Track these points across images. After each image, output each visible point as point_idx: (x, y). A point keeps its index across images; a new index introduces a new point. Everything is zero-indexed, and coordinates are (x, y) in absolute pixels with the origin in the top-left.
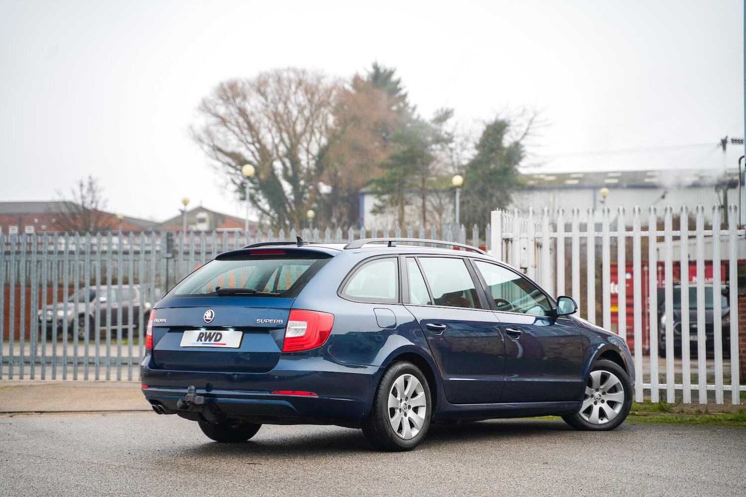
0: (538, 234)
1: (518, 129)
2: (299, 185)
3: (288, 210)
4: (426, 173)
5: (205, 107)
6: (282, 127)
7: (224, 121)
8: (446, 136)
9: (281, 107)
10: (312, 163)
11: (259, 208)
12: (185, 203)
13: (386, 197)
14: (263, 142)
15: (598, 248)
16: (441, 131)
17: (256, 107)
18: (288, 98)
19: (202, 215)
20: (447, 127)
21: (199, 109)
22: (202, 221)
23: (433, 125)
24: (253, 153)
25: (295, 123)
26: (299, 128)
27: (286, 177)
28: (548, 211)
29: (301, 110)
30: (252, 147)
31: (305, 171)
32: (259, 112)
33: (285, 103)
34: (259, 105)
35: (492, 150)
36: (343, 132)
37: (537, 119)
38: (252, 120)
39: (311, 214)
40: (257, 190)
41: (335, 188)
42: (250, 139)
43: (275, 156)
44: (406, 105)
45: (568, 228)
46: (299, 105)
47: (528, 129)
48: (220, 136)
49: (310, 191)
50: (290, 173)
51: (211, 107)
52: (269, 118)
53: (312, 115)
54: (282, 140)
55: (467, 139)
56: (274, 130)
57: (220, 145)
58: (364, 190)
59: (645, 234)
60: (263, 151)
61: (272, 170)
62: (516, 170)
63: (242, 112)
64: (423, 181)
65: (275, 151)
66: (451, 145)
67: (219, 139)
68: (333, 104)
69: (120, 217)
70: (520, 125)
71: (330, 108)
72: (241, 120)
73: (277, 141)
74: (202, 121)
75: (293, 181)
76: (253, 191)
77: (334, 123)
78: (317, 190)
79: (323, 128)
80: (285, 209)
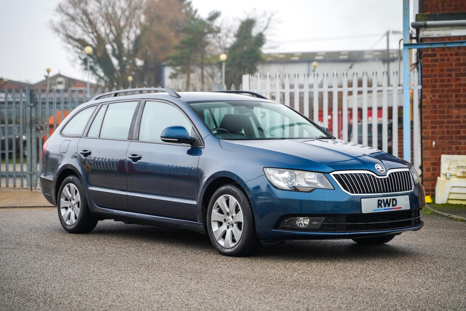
0: (273, 90)
1: (261, 25)
2: (123, 61)
3: (116, 76)
4: (203, 53)
5: (60, 9)
6: (111, 22)
7: (73, 19)
8: (216, 29)
9: (110, 9)
10: (131, 46)
11: (97, 74)
12: (48, 71)
13: (178, 68)
14: (99, 32)
15: (311, 100)
16: (212, 25)
17: (94, 9)
18: (114, 4)
19: (60, 79)
20: (217, 23)
21: (57, 10)
22: (60, 83)
23: (208, 22)
24: (92, 39)
25: (119, 20)
26: (122, 23)
27: (114, 55)
28: (279, 76)
29: (123, 11)
30: (92, 36)
31: (126, 51)
32: (96, 13)
33: (113, 7)
34: (96, 9)
35: (245, 38)
36: (151, 26)
37: (274, 18)
38: (92, 18)
39: (130, 78)
40: (95, 63)
41: (146, 62)
42: (90, 30)
43: (107, 41)
44: (191, 9)
45: (292, 87)
46: (122, 8)
47: (267, 24)
48: (71, 28)
49: (130, 64)
50: (117, 52)
51: (64, 8)
52: (103, 17)
53: (130, 14)
54: (111, 31)
55: (229, 31)
56: (106, 24)
57: (71, 34)
58: (164, 63)
59: (340, 89)
60: (99, 37)
61: (105, 50)
62: (260, 51)
63: (85, 13)
64: (202, 58)
65: (107, 39)
66: (220, 35)
67: (70, 31)
68: (144, 8)
69: (5, 80)
70: (263, 22)
71: (142, 11)
72: (84, 18)
73: (108, 31)
74: (58, 18)
75: (119, 57)
76: (92, 64)
77: (145, 20)
78: (134, 63)
79: (138, 24)
80: (114, 75)
